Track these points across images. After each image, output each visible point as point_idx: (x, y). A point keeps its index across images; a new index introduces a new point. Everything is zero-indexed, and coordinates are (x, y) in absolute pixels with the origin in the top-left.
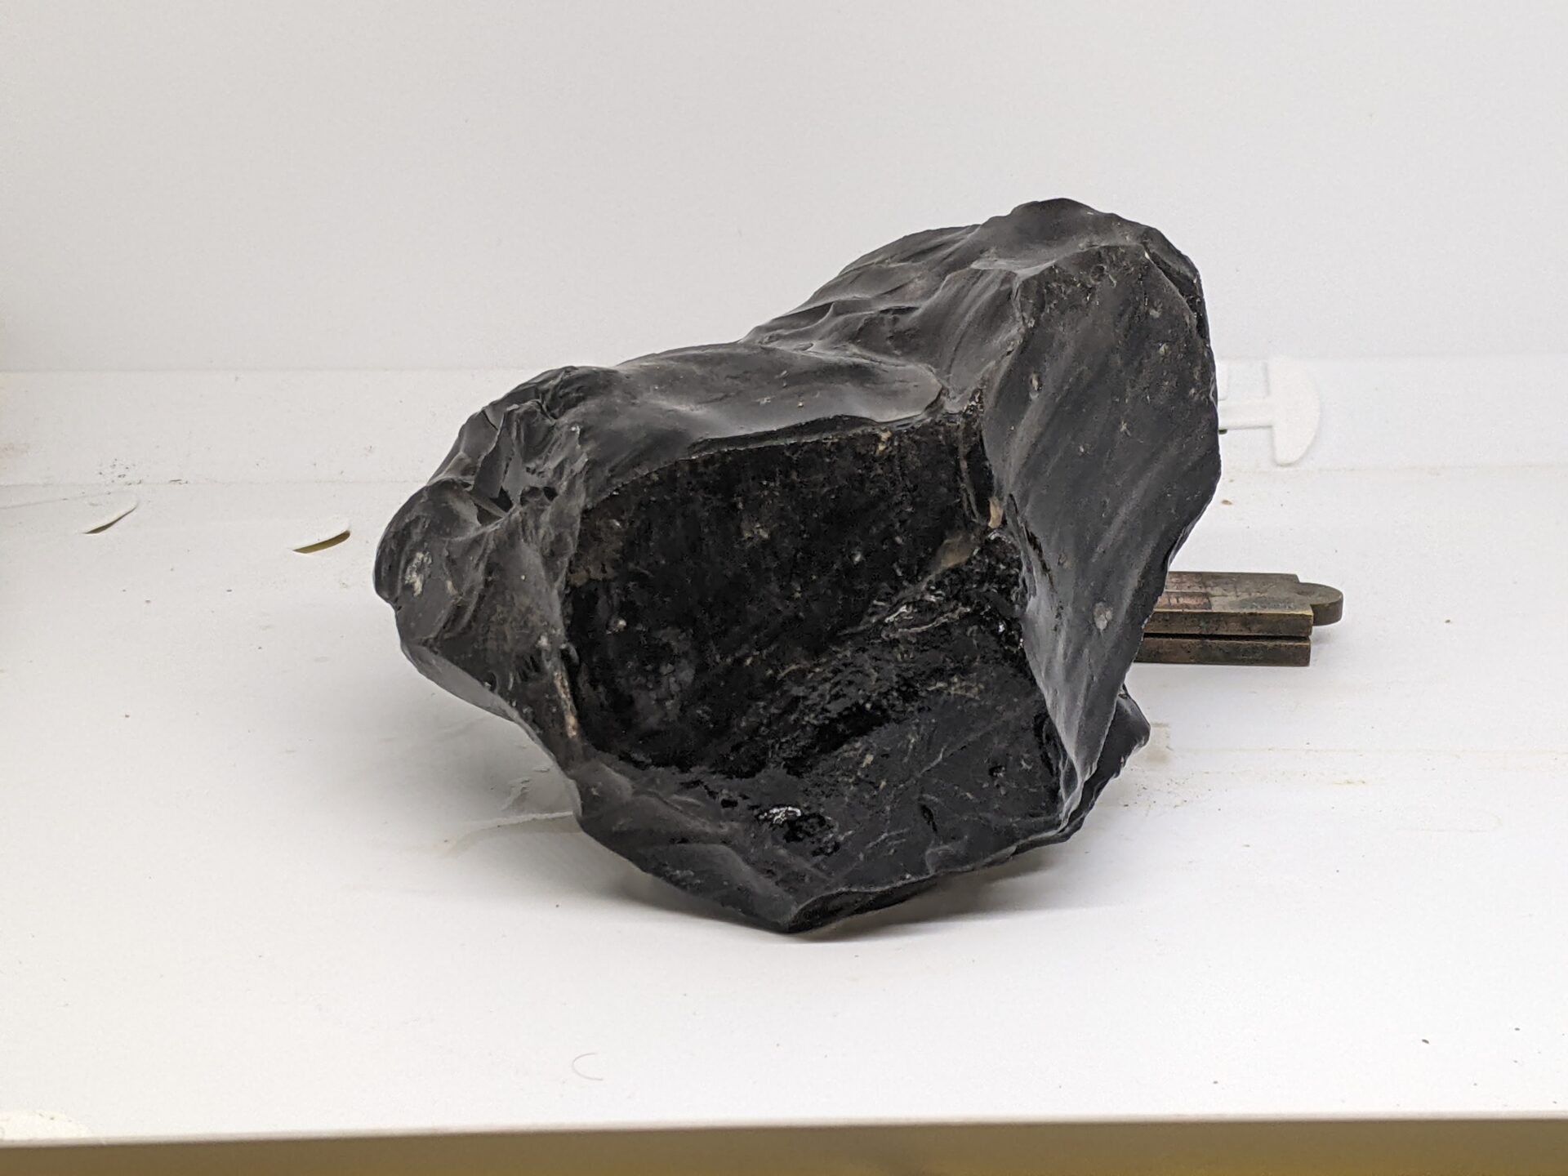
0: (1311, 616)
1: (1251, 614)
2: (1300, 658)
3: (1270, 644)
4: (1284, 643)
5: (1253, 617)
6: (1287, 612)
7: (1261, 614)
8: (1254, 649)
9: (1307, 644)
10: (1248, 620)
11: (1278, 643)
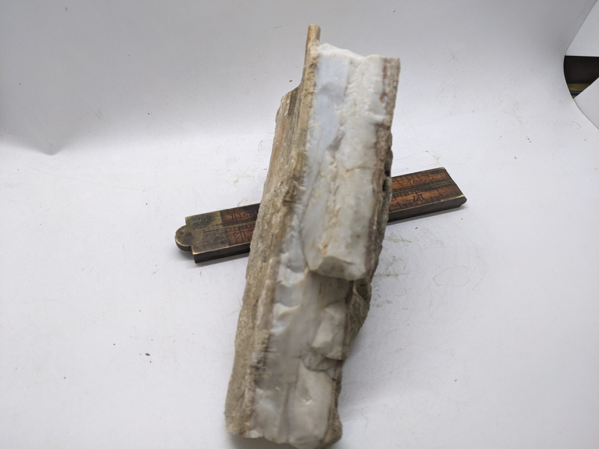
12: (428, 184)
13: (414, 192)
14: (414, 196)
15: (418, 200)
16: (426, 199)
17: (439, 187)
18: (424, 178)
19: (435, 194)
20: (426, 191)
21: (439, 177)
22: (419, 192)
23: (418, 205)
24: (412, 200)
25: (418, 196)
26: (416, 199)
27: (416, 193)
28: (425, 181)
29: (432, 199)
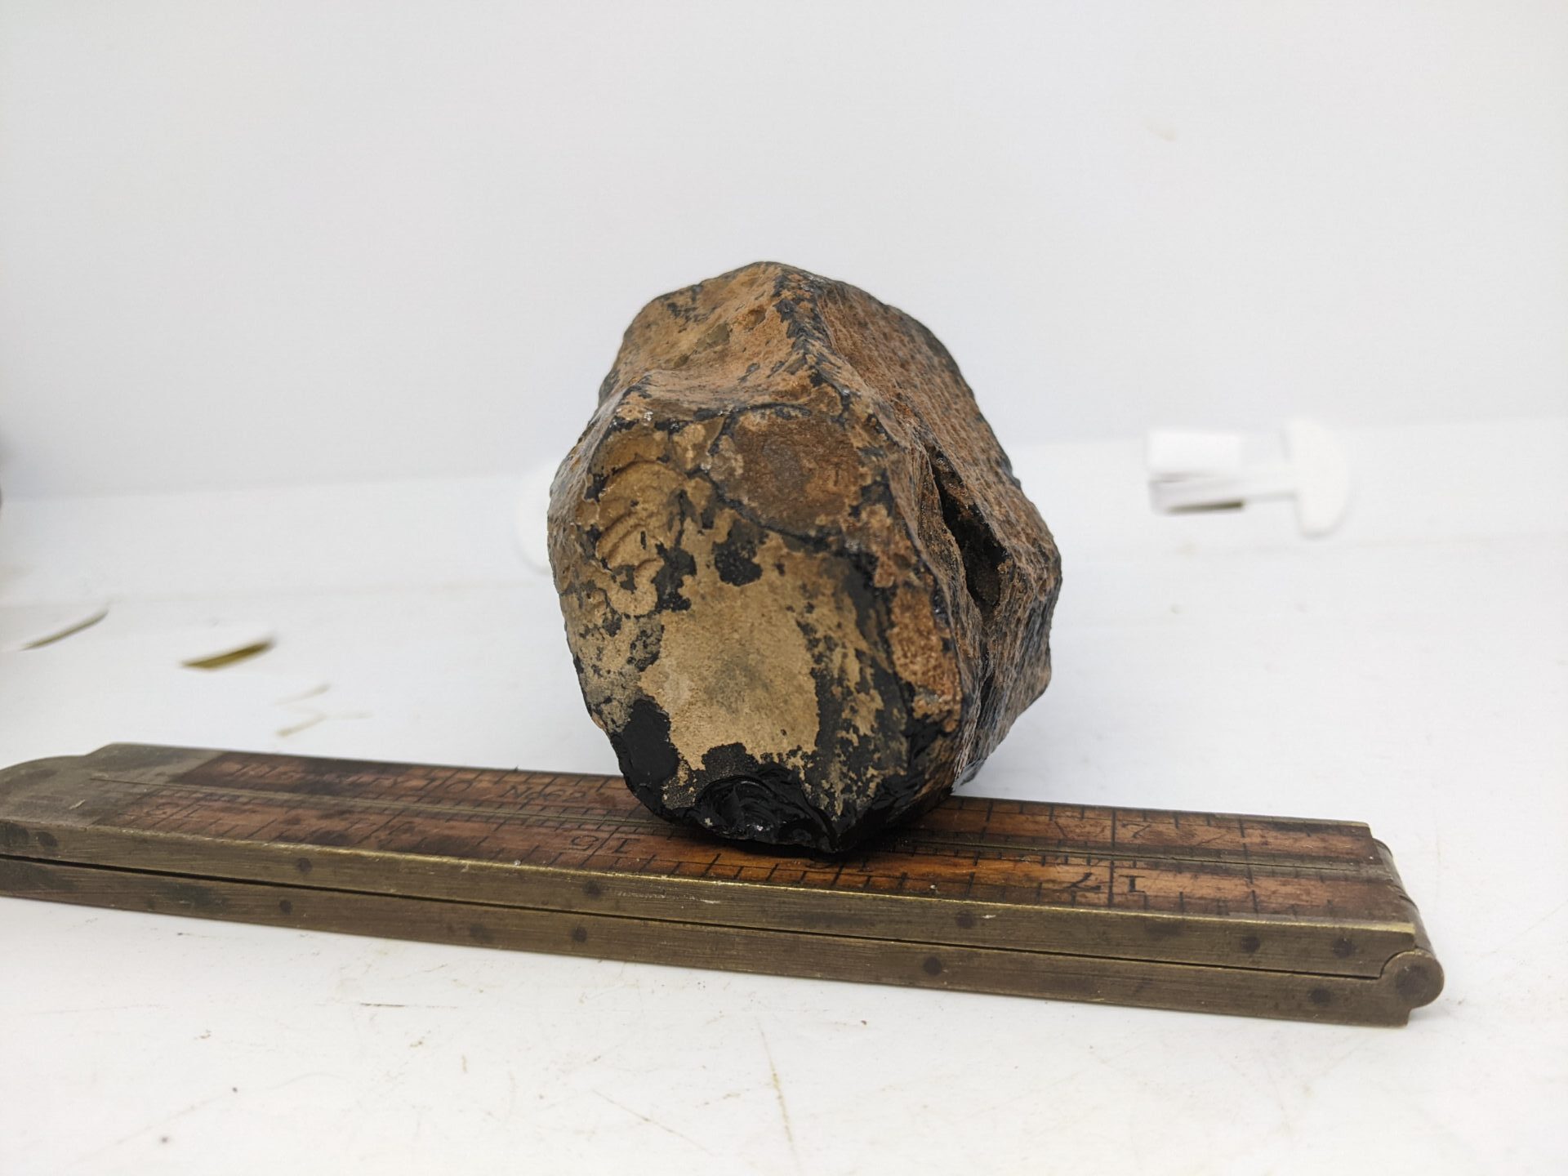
12: (1218, 853)
13: (1107, 863)
14: (1087, 876)
15: (1096, 889)
16: (1146, 897)
17: (1273, 874)
18: (1204, 834)
19: (1219, 889)
20: (1178, 869)
21: (1309, 843)
22: (1134, 867)
23: (1073, 903)
24: (1061, 883)
25: (1112, 877)
26: (1091, 882)
27: (1112, 868)
28: (1208, 842)
29: (1182, 903)
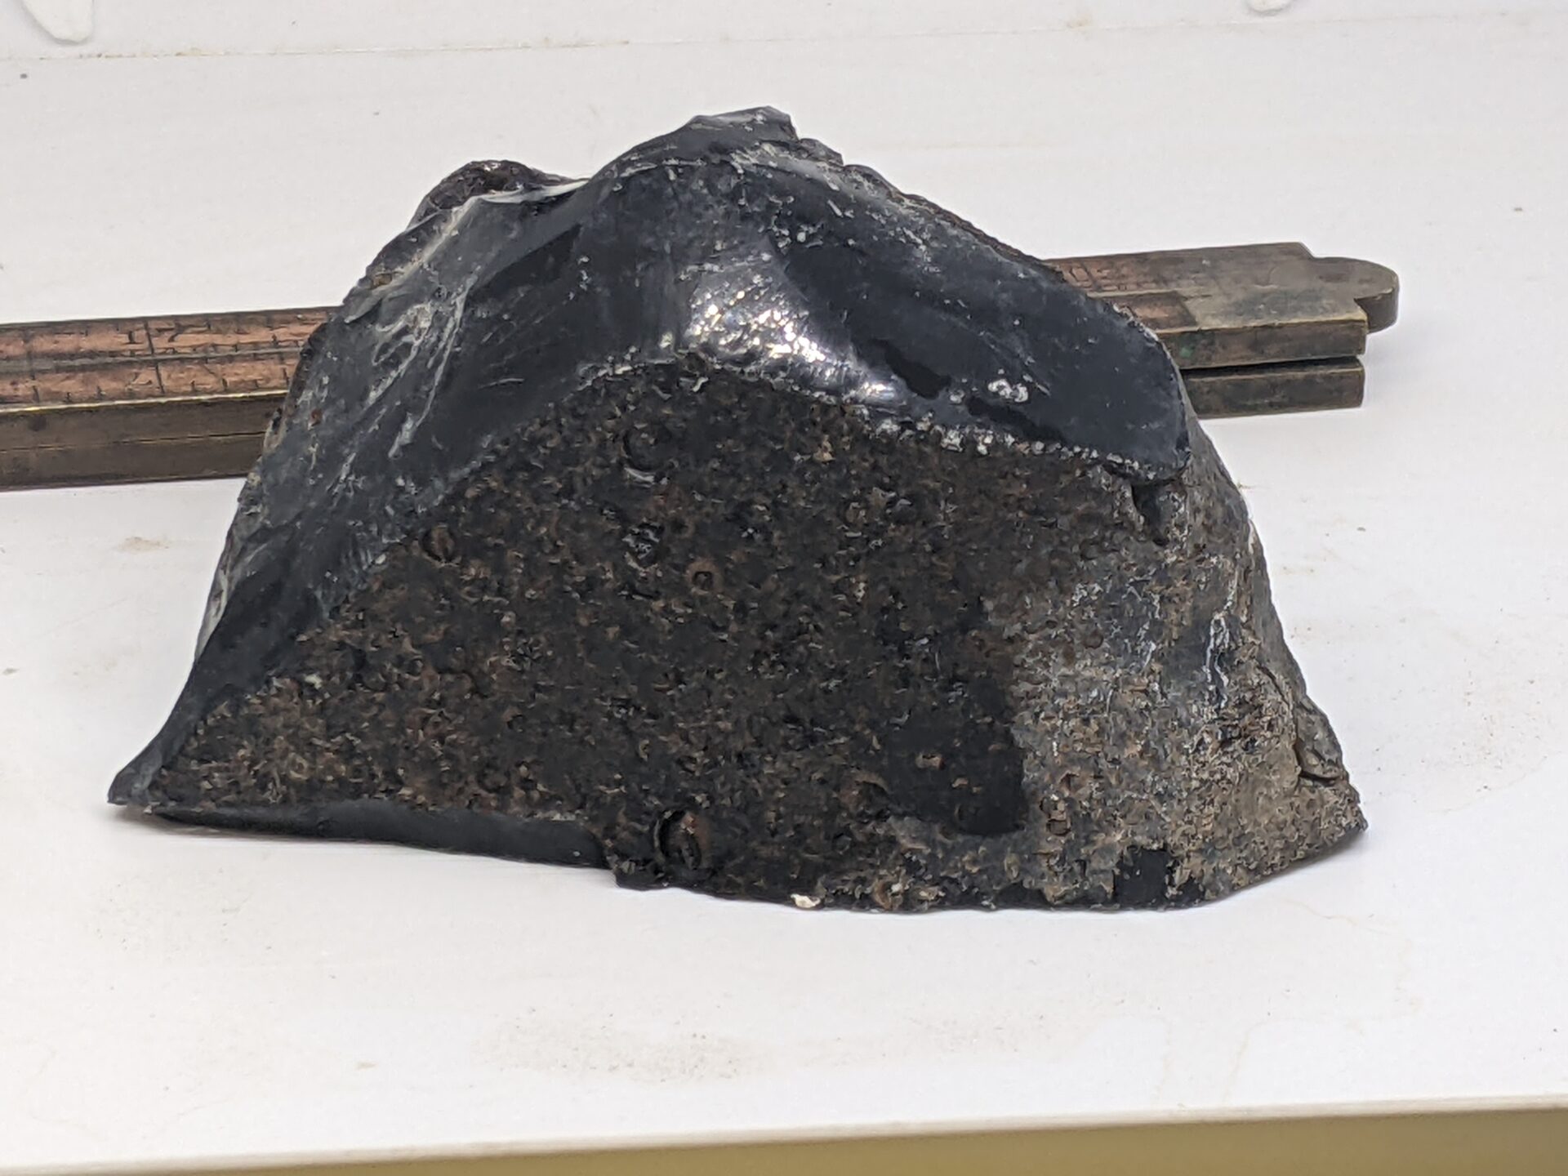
0: (1362, 321)
1: (1264, 327)
2: (1348, 393)
3: (1300, 374)
4: (1322, 371)
5: (1267, 333)
6: (1323, 319)
7: (1281, 327)
8: (1274, 387)
9: (1359, 369)
10: (1259, 338)
11: (1310, 372)
